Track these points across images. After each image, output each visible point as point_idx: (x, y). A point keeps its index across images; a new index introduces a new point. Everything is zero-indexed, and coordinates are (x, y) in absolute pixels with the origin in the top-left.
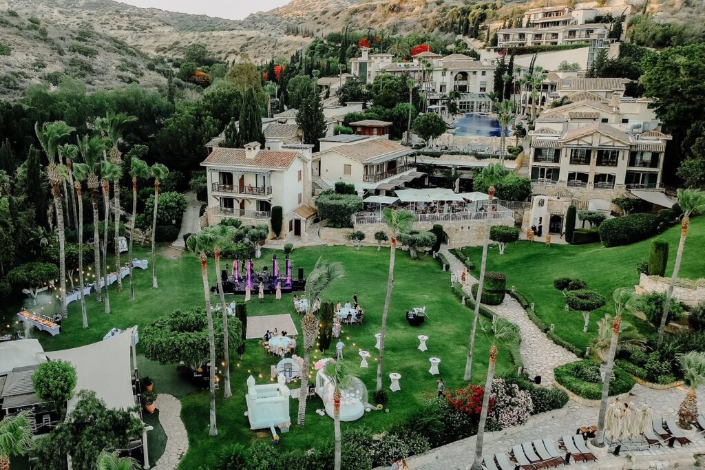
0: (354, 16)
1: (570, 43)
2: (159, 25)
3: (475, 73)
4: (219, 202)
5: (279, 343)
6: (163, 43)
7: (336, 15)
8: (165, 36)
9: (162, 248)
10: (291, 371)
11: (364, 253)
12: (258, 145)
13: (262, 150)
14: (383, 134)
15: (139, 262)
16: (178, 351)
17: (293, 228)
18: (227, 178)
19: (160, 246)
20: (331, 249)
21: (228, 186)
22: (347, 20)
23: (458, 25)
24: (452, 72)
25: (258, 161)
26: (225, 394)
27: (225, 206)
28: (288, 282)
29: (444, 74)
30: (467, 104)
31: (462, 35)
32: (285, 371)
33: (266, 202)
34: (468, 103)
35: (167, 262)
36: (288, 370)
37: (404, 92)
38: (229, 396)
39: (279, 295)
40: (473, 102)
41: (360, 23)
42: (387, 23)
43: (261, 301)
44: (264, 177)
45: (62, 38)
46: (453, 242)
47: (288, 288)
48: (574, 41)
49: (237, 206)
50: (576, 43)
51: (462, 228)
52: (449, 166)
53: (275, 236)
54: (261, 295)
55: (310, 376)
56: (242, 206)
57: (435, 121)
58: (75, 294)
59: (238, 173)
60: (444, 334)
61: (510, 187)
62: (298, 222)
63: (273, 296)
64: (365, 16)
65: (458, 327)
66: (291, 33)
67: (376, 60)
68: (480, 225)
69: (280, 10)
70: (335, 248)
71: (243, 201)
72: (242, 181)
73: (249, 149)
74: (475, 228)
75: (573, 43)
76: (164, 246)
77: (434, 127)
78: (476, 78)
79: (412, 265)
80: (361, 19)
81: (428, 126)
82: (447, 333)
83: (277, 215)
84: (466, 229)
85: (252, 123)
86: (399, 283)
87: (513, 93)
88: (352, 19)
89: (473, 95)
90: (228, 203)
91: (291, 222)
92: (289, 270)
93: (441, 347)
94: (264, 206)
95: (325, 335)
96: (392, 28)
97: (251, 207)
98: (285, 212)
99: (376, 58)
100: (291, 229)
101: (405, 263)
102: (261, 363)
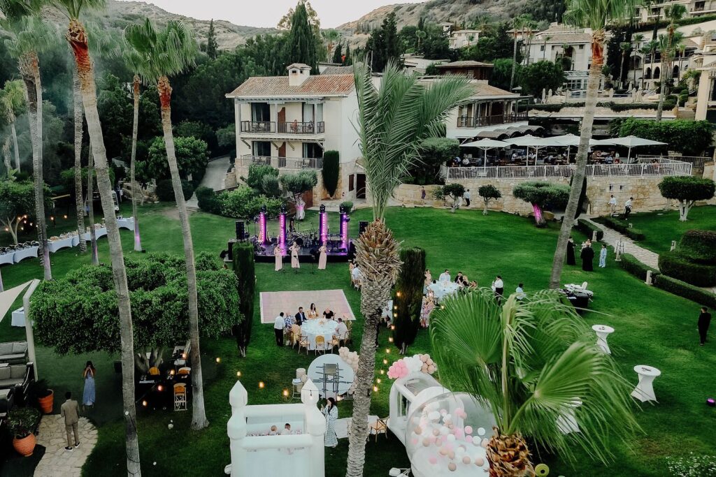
0: (431, 10)
1: (696, 17)
2: (224, 32)
3: (582, 46)
4: (251, 150)
5: (316, 331)
6: (227, 47)
7: (411, 10)
8: (229, 40)
9: (166, 208)
10: (336, 381)
11: (463, 217)
12: (308, 70)
13: (313, 77)
14: (481, 79)
15: (125, 220)
16: (89, 323)
17: (355, 186)
18: (262, 110)
19: (164, 206)
20: (412, 211)
21: (262, 125)
22: (423, 14)
23: (552, 13)
24: (553, 47)
25: (305, 87)
26: (193, 423)
27: (260, 154)
28: (344, 246)
29: (543, 48)
30: (572, 83)
31: (557, 23)
32: (326, 380)
33: (316, 144)
34: (574, 81)
35: (168, 222)
36: (330, 378)
37: (501, 48)
38: (201, 425)
39: (322, 264)
40: (579, 81)
41: (437, 16)
42: (468, 14)
43: (296, 271)
44: (313, 105)
45: (106, 17)
46: (595, 209)
47: (342, 254)
48: (703, 14)
49: (274, 152)
50: (705, 16)
51: (610, 187)
52: (575, 120)
53: (328, 196)
54: (295, 263)
55: (376, 389)
56: (282, 152)
57: (550, 70)
58: (8, 254)
59: (276, 103)
60: (634, 329)
61: (683, 131)
62: (361, 178)
63: (315, 265)
64: (443, 9)
65: (656, 318)
66: (361, 31)
67: (459, 37)
68: (639, 184)
69: (351, 25)
70: (417, 209)
71: (284, 144)
72: (282, 115)
73: (294, 72)
74: (630, 188)
75: (701, 16)
76: (169, 206)
77: (548, 78)
78: (583, 53)
79: (540, 234)
80: (438, 13)
81: (540, 75)
82: (638, 326)
83: (331, 163)
84: (616, 190)
85: (302, 52)
86: (525, 254)
87: (633, 69)
88: (429, 14)
89: (579, 73)
90: (263, 148)
91: (351, 177)
92: (344, 223)
93: (636, 349)
94: (313, 150)
95: (407, 316)
96: (475, 19)
97: (295, 154)
98: (343, 160)
99: (460, 34)
100: (351, 188)
101: (528, 231)
102: (281, 365)
